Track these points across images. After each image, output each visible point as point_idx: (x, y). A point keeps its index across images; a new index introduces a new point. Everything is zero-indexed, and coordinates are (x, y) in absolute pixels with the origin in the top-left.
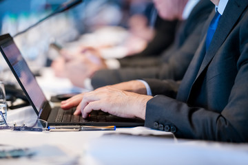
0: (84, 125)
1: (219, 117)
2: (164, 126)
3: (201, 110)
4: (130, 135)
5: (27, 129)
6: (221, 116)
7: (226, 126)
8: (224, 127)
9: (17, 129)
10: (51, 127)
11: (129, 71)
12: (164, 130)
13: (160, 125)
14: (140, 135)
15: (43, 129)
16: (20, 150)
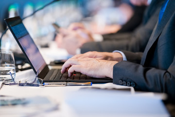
0: (70, 82)
1: (165, 73)
2: (126, 83)
3: (153, 69)
4: (99, 89)
5: (29, 85)
6: (167, 72)
7: (171, 79)
8: (169, 79)
9: (21, 85)
10: (45, 83)
11: (108, 43)
12: (126, 85)
13: (124, 82)
14: (106, 89)
15: (40, 84)
16: (19, 100)
